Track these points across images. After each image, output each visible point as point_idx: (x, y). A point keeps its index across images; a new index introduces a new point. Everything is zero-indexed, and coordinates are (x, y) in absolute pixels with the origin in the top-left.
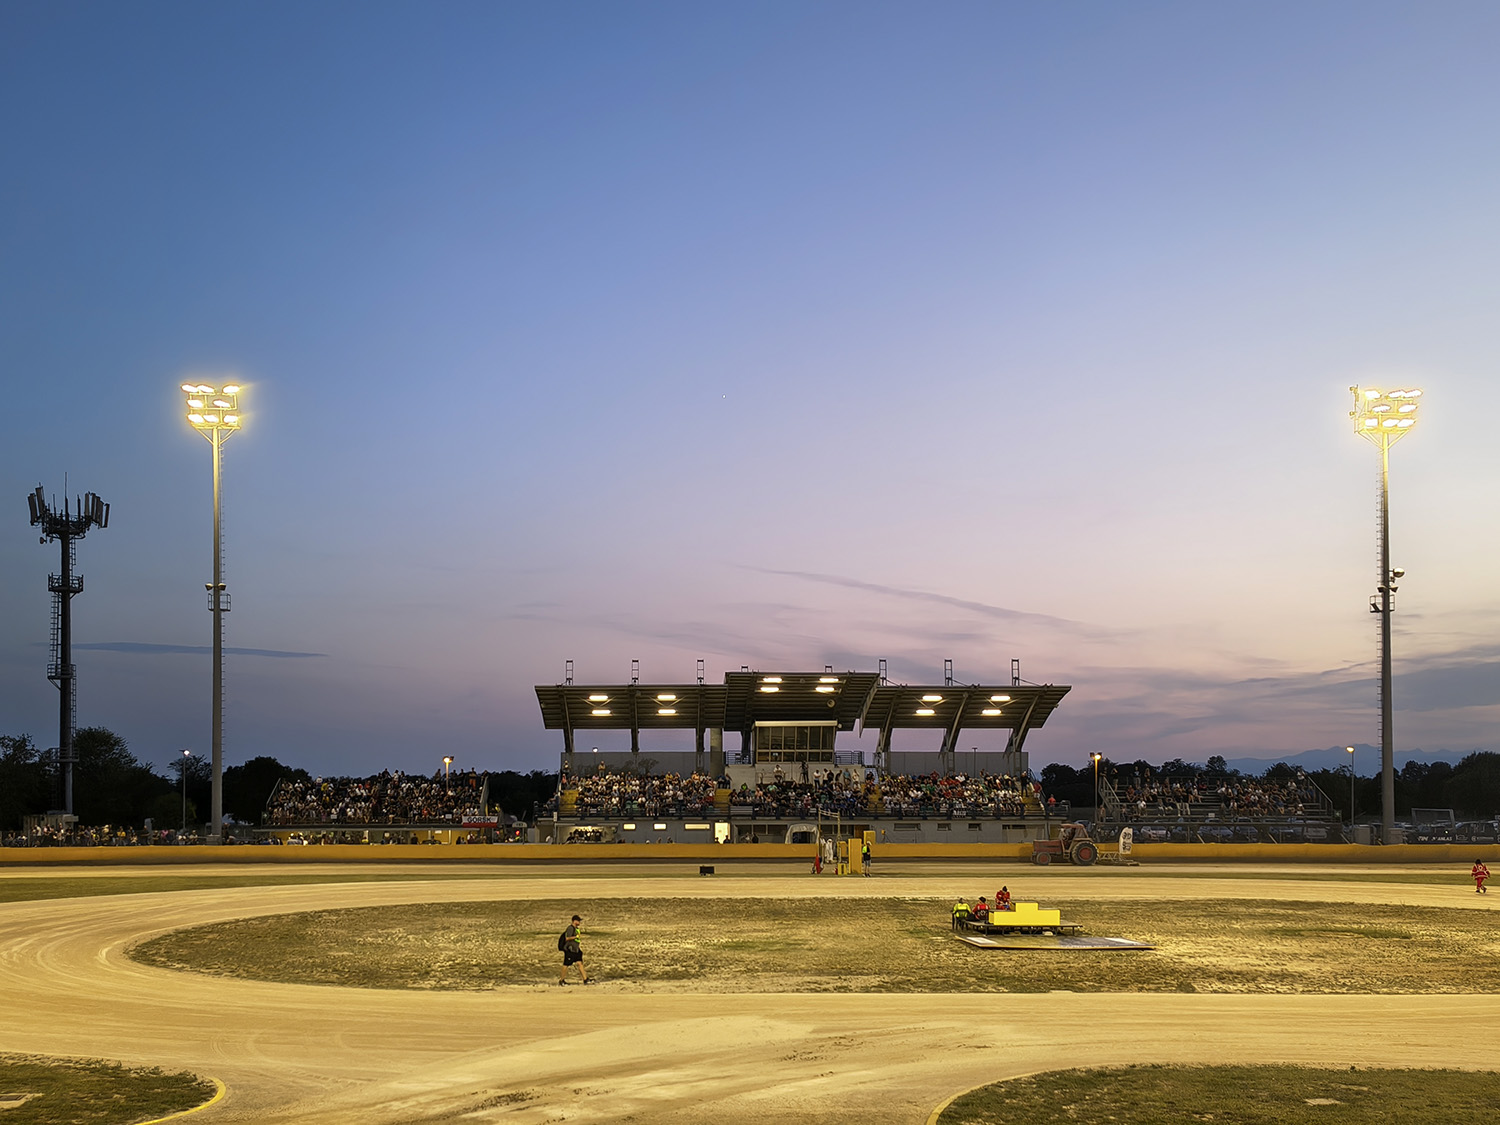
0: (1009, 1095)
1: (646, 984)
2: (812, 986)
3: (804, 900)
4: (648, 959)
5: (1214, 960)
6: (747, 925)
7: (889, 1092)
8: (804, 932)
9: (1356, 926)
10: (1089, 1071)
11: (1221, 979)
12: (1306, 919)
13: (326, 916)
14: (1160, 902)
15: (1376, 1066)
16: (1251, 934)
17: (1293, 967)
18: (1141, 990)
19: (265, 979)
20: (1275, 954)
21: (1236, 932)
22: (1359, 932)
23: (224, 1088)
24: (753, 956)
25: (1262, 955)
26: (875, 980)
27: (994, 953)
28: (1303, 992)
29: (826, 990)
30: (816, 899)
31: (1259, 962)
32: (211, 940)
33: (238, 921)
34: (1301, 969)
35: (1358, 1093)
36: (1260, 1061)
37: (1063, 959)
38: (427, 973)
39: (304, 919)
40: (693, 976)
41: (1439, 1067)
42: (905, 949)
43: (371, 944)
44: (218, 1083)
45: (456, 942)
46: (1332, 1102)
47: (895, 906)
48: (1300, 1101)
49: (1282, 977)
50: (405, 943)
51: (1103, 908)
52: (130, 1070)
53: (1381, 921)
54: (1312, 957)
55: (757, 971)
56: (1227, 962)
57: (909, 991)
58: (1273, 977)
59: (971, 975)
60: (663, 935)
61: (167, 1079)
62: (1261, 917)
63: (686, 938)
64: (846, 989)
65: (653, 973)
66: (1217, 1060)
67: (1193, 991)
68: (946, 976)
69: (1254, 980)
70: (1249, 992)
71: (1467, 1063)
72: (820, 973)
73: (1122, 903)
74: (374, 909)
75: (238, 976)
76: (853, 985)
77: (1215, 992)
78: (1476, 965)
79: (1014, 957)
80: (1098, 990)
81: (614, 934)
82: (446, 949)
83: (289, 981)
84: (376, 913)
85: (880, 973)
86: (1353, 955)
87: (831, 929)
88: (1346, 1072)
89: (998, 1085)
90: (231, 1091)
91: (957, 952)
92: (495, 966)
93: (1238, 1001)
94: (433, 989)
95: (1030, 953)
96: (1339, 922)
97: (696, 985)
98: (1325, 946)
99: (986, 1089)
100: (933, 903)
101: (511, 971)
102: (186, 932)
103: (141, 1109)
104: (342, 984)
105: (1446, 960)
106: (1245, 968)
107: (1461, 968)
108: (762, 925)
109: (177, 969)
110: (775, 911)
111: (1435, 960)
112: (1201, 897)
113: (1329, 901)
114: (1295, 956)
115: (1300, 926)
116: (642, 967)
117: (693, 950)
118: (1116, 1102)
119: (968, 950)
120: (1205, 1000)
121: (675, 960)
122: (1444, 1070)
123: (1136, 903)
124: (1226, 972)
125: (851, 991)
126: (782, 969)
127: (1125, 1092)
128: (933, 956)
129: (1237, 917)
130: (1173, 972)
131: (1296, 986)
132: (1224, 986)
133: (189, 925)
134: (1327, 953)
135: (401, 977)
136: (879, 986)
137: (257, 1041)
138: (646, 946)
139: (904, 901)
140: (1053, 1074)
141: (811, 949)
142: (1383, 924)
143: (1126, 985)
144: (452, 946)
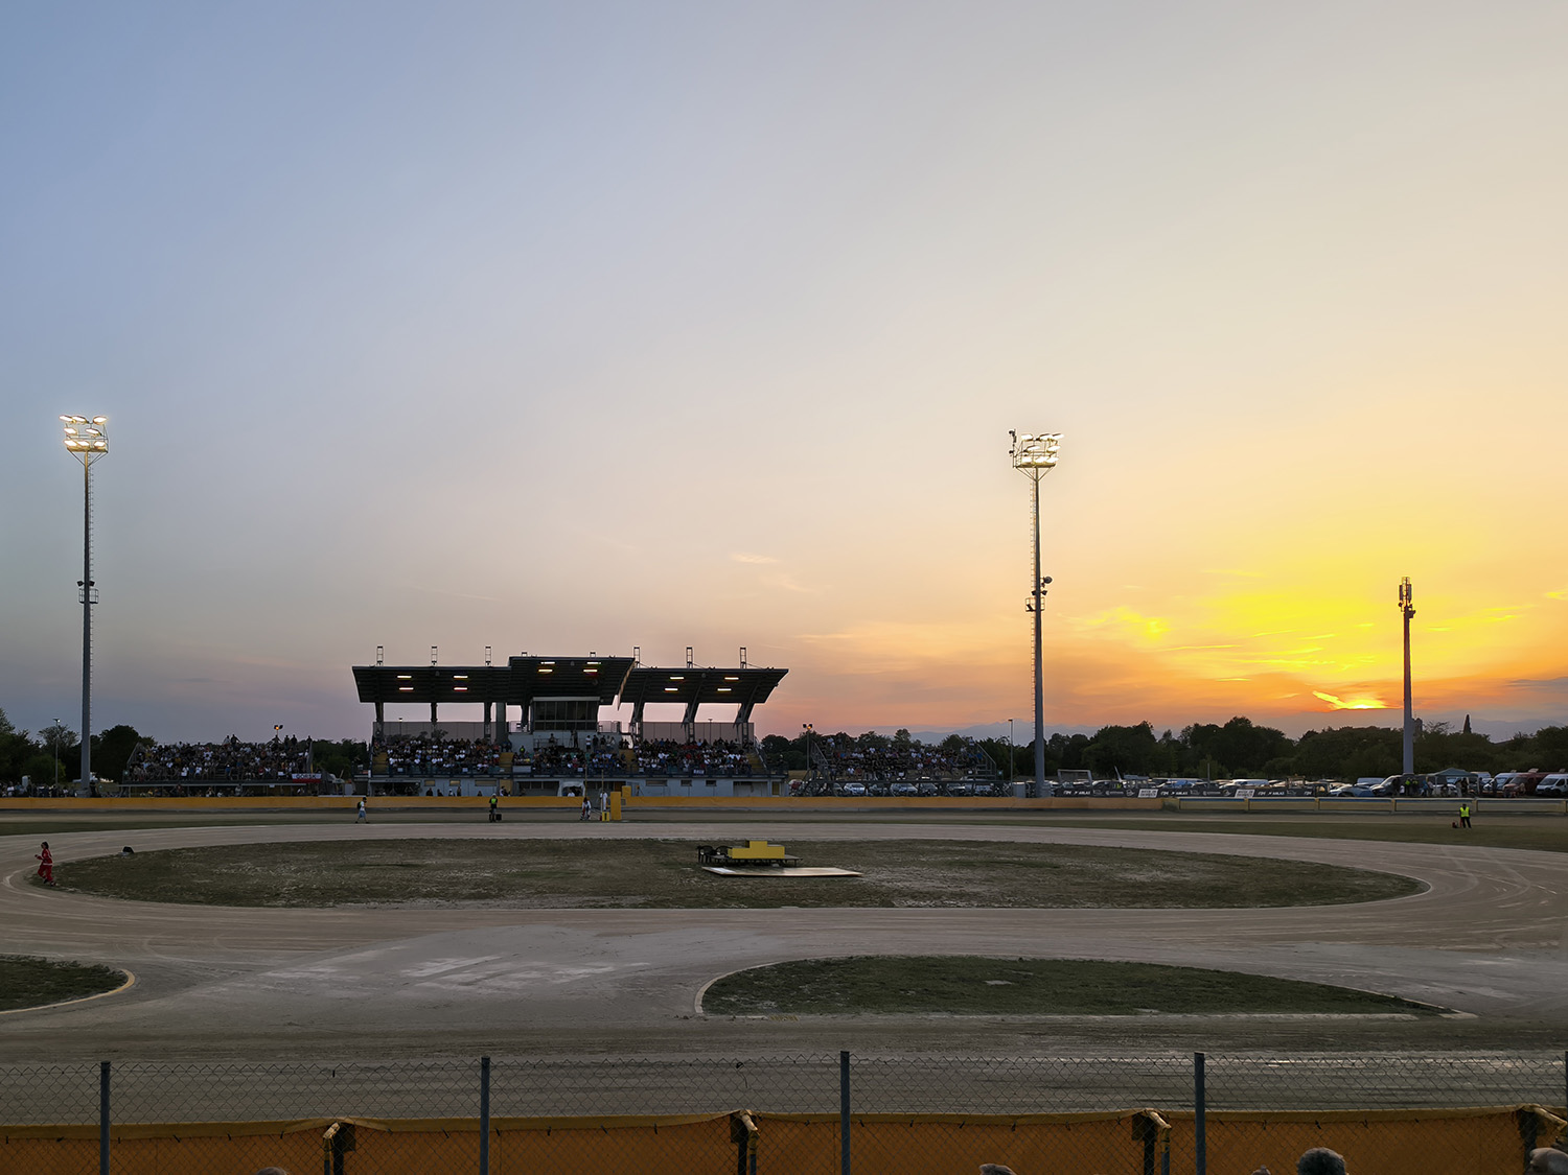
0: (757, 978)
1: (457, 903)
2: (591, 904)
3: (576, 840)
4: (456, 884)
5: (907, 884)
6: (531, 859)
7: (663, 977)
8: (579, 864)
9: (1016, 859)
10: (817, 961)
11: (913, 897)
12: (977, 854)
13: (185, 853)
14: (862, 842)
15: (1038, 957)
16: (934, 865)
17: (969, 889)
18: (851, 906)
19: (145, 900)
20: (954, 879)
21: (923, 864)
22: (1020, 863)
23: (133, 977)
24: (540, 883)
25: (944, 879)
26: (641, 900)
27: (734, 879)
28: (978, 906)
29: (602, 907)
30: (586, 839)
31: (941, 885)
32: (94, 871)
33: (112, 856)
34: (975, 890)
35: (1025, 977)
36: (949, 953)
37: (789, 884)
38: (278, 895)
39: (167, 855)
40: (494, 897)
41: (1087, 958)
42: (661, 877)
43: (226, 873)
44: (127, 973)
45: (296, 872)
46: (1006, 982)
47: (650, 845)
48: (981, 982)
49: (961, 896)
50: (254, 873)
51: (817, 846)
52: (54, 963)
53: (1036, 855)
54: (982, 882)
55: (545, 893)
56: (917, 885)
57: (669, 907)
58: (953, 896)
59: (717, 895)
60: (465, 866)
61: (85, 970)
62: (942, 852)
63: (484, 869)
64: (619, 906)
65: (461, 894)
66: (915, 953)
67: (893, 906)
68: (697, 897)
69: (940, 898)
70: (936, 906)
71: (1108, 956)
72: (596, 894)
73: (833, 843)
74: (224, 847)
75: (121, 897)
76: (624, 902)
77: (910, 906)
78: (1112, 888)
79: (750, 883)
80: (818, 906)
81: (426, 866)
82: (289, 877)
83: (164, 901)
84: (226, 850)
85: (644, 894)
86: (1016, 880)
87: (601, 862)
88: (1015, 962)
89: (749, 972)
90: (139, 979)
91: (703, 879)
92: (333, 889)
93: (927, 913)
94: (285, 906)
95: (762, 880)
96: (1002, 856)
97: (498, 903)
98: (992, 874)
99: (738, 974)
100: (680, 843)
101: (346, 893)
102: (71, 864)
103: (70, 992)
104: (210, 903)
105: (1088, 884)
106: (931, 890)
107: (1100, 890)
108: (545, 859)
109: (71, 892)
110: (553, 848)
111: (1080, 884)
112: (895, 838)
113: (995, 840)
114: (969, 881)
115: (972, 859)
116: (452, 890)
117: (491, 878)
118: (839, 982)
119: (713, 878)
120: (902, 912)
121: (477, 885)
122: (1091, 961)
123: (843, 842)
124: (917, 892)
125: (623, 907)
126: (565, 891)
127: (846, 976)
128: (685, 882)
129: (923, 853)
130: (876, 892)
131: (973, 902)
132: (917, 903)
133: (74, 859)
134: (994, 878)
135: (257, 898)
136: (644, 904)
137: (150, 943)
138: (452, 874)
139: (656, 841)
140: (790, 963)
141: (586, 877)
142: (1037, 857)
143: (840, 903)
144: (294, 875)
